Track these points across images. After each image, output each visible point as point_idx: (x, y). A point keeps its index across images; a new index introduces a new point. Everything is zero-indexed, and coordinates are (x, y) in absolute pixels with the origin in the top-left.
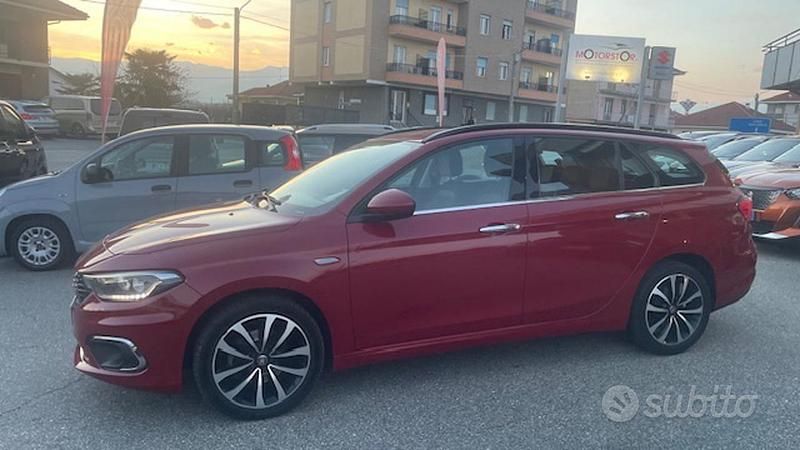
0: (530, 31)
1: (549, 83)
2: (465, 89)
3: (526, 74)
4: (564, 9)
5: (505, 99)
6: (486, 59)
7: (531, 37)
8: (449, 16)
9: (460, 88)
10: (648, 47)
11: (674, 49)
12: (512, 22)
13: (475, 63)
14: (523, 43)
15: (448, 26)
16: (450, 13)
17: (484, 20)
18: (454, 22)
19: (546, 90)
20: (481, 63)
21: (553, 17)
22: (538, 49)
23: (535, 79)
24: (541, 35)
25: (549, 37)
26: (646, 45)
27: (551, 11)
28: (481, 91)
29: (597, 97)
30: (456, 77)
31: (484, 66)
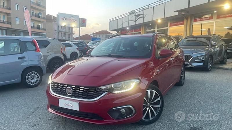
0: (32, 10)
1: (40, 27)
2: (12, 28)
3: (33, 24)
4: (42, 5)
5: (27, 31)
6: (19, 18)
7: (33, 13)
8: (3, 3)
9: (11, 27)
10: (80, 18)
11: (86, 19)
12: (26, 7)
13: (15, 19)
14: (31, 14)
15: (3, 6)
16: (4, 2)
17: (17, 6)
18: (5, 5)
19: (40, 29)
20: (17, 20)
21: (39, 7)
22: (36, 16)
23: (36, 26)
24: (36, 12)
25: (39, 13)
26: (79, 17)
27: (39, 5)
28: (18, 29)
29: (54, 32)
30: (8, 24)
31: (18, 20)
